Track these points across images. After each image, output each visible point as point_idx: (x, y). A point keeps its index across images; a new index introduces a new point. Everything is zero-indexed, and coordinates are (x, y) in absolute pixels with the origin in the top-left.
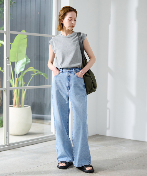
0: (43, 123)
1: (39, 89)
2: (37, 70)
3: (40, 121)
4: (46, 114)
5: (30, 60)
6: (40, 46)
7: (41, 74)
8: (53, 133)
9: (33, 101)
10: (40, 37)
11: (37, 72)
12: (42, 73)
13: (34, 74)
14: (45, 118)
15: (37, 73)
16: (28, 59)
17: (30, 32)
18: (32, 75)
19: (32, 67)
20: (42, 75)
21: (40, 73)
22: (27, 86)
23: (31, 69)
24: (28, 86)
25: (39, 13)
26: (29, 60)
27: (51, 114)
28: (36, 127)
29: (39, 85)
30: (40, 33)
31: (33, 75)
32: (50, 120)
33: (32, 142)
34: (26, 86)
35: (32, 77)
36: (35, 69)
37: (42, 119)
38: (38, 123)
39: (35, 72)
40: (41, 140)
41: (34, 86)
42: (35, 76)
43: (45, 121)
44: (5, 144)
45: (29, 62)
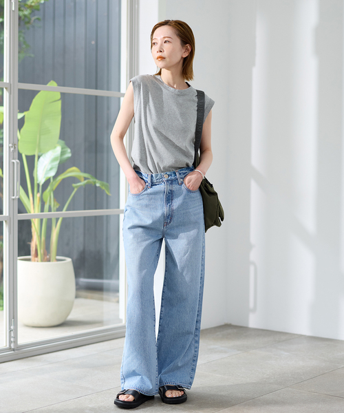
0: (102, 299)
1: (96, 217)
2: (86, 175)
3: (97, 295)
4: (107, 278)
5: (71, 152)
6: (96, 120)
7: (95, 183)
8: (124, 322)
9: (82, 248)
10: (96, 97)
11: (85, 179)
12: (97, 181)
13: (79, 184)
14: (105, 287)
15: (86, 181)
16: (66, 149)
17: (75, 87)
18: (74, 185)
19: (74, 168)
20: (98, 185)
21: (92, 180)
22: (64, 212)
23: (73, 172)
24: (67, 210)
25: (93, 43)
26: (69, 150)
27: (118, 278)
28: (85, 308)
29: (96, 209)
30: (96, 89)
31: (77, 187)
32: (117, 291)
33: (71, 343)
34: (62, 211)
35: (76, 190)
36: (81, 171)
37: (98, 289)
38: (92, 298)
39: (83, 179)
40: (92, 338)
41: (85, 209)
42: (80, 188)
43: (105, 295)
44: (8, 346)
45: (68, 155)
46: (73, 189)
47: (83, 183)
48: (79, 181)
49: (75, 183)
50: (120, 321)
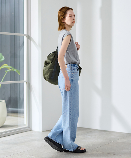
0: (17, 116)
1: (15, 84)
2: (11, 67)
3: (15, 115)
4: (20, 108)
5: (5, 58)
6: (15, 45)
7: (14, 70)
8: (26, 126)
9: (9, 96)
10: (15, 36)
11: (10, 68)
12: (15, 69)
13: (8, 71)
14: (18, 111)
15: (10, 70)
16: (2, 57)
17: (6, 32)
18: (6, 71)
19: (6, 64)
20: (15, 71)
21: (13, 69)
22: (2, 82)
23: (5, 66)
24: (3, 81)
25: (13, 14)
26: (4, 57)
27: (24, 108)
28: (11, 120)
29: (15, 81)
30: (15, 33)
31: (7, 72)
32: (23, 113)
33: (5, 134)
34: (1, 81)
35: (6, 73)
36: (9, 65)
37: (16, 112)
38: (14, 116)
39: (9, 69)
40: (14, 132)
41: (10, 81)
43: (19, 115)
45: (3, 59)
46: (5, 73)
47: (9, 70)
48: (8, 70)
49: (6, 70)
50: (25, 125)
